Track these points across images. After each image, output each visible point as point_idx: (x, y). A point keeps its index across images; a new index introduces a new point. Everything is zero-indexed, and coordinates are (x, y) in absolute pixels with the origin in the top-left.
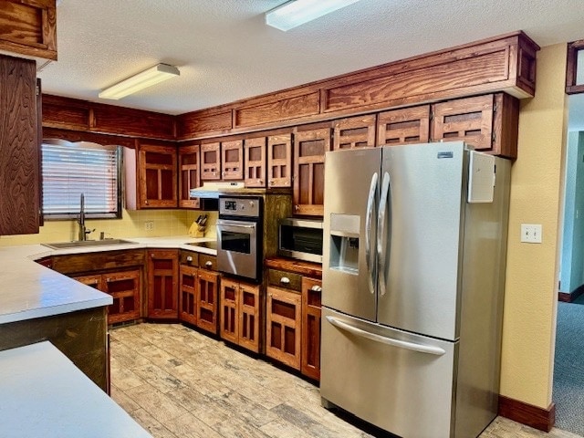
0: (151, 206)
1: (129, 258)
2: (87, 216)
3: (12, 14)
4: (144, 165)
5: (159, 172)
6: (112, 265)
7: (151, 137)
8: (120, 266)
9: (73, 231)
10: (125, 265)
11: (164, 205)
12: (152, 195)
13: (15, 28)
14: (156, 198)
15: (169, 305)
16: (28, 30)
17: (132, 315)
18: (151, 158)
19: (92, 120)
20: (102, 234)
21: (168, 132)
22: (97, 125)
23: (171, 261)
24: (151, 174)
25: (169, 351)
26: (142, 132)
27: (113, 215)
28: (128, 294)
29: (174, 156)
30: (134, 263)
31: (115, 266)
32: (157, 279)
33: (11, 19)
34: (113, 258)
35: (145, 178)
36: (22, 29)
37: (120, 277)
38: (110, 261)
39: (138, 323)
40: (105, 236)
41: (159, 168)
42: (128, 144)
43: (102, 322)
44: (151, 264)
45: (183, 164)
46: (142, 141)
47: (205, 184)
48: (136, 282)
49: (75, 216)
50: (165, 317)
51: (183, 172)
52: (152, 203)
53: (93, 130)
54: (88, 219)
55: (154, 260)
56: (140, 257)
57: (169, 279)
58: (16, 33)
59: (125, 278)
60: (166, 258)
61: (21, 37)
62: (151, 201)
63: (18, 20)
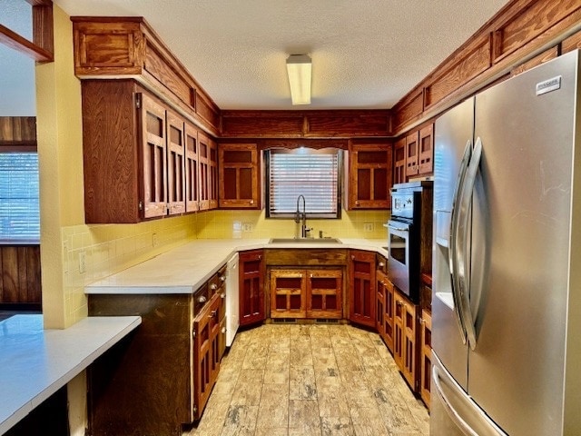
0: (362, 207)
1: (331, 257)
2: (308, 216)
3: (110, 45)
4: (356, 165)
5: (372, 170)
6: (315, 262)
7: (363, 135)
8: (322, 264)
9: (298, 229)
10: (327, 263)
11: (375, 206)
12: (363, 195)
13: (112, 55)
14: (368, 198)
15: (367, 312)
16: (121, 54)
17: (334, 314)
18: (363, 157)
19: (306, 127)
20: (321, 233)
21: (383, 128)
22: (311, 130)
23: (369, 264)
24: (363, 173)
25: (339, 358)
26: (354, 132)
27: (335, 216)
28: (331, 292)
29: (390, 152)
30: (336, 262)
31: (318, 263)
32: (357, 281)
33: (110, 49)
34: (316, 255)
35: (356, 179)
36: (117, 55)
37: (323, 274)
38: (314, 258)
39: (342, 324)
40: (324, 235)
41: (372, 167)
42: (341, 146)
43: (187, 308)
44: (352, 266)
45: (397, 160)
46: (356, 141)
47: (410, 180)
48: (339, 282)
49: (293, 216)
50: (363, 323)
51: (397, 168)
52: (363, 203)
53: (307, 136)
54: (310, 219)
55: (355, 262)
56: (343, 257)
57: (367, 282)
58: (114, 58)
59: (327, 276)
60: (366, 261)
61: (117, 61)
62: (361, 202)
63: (115, 49)
